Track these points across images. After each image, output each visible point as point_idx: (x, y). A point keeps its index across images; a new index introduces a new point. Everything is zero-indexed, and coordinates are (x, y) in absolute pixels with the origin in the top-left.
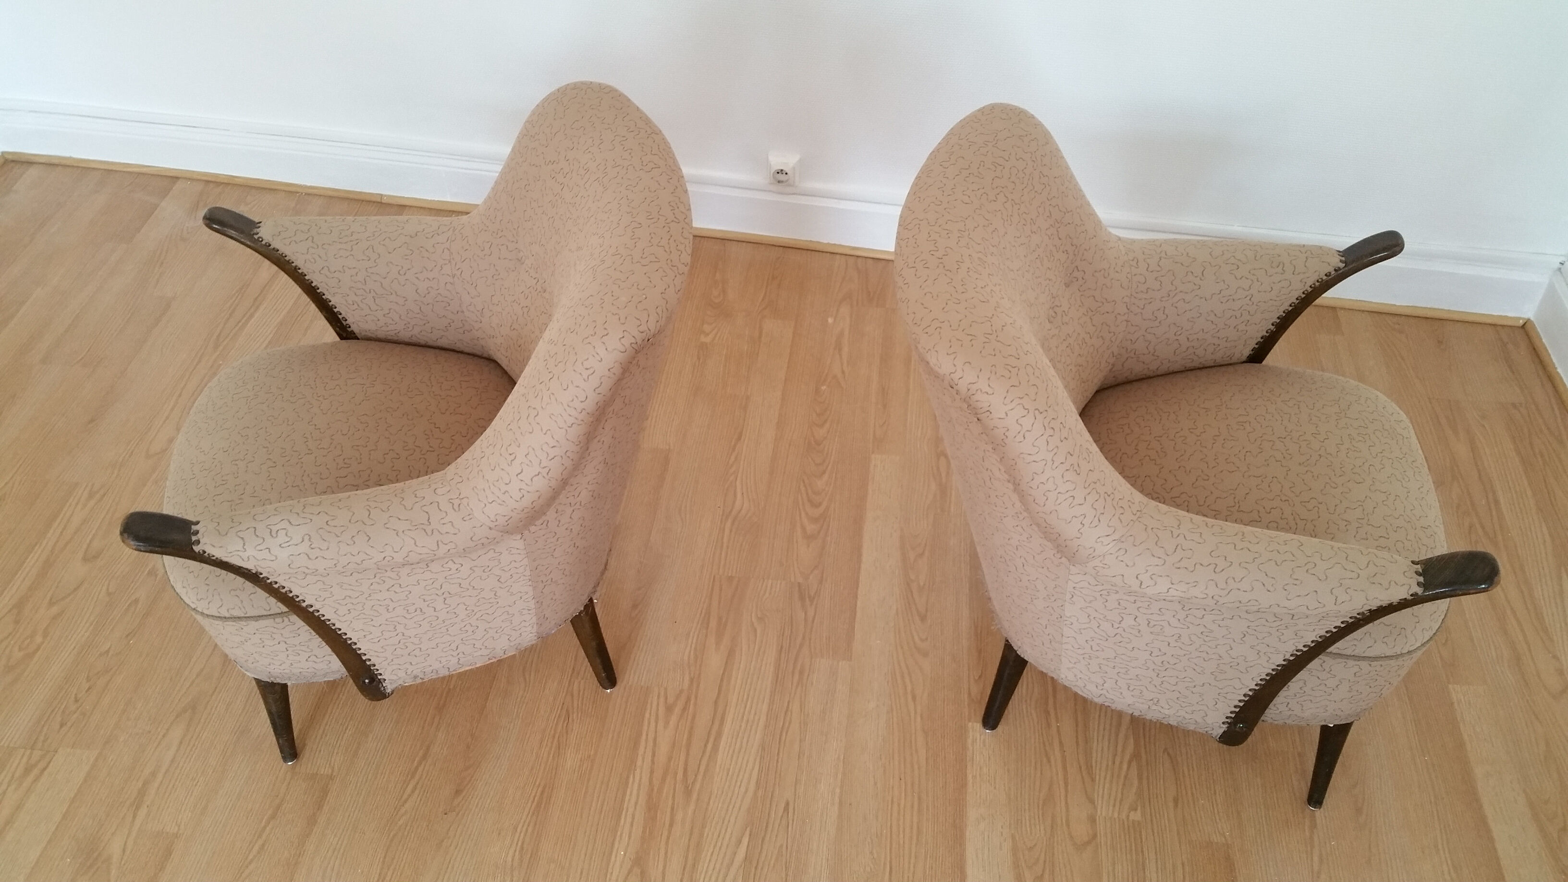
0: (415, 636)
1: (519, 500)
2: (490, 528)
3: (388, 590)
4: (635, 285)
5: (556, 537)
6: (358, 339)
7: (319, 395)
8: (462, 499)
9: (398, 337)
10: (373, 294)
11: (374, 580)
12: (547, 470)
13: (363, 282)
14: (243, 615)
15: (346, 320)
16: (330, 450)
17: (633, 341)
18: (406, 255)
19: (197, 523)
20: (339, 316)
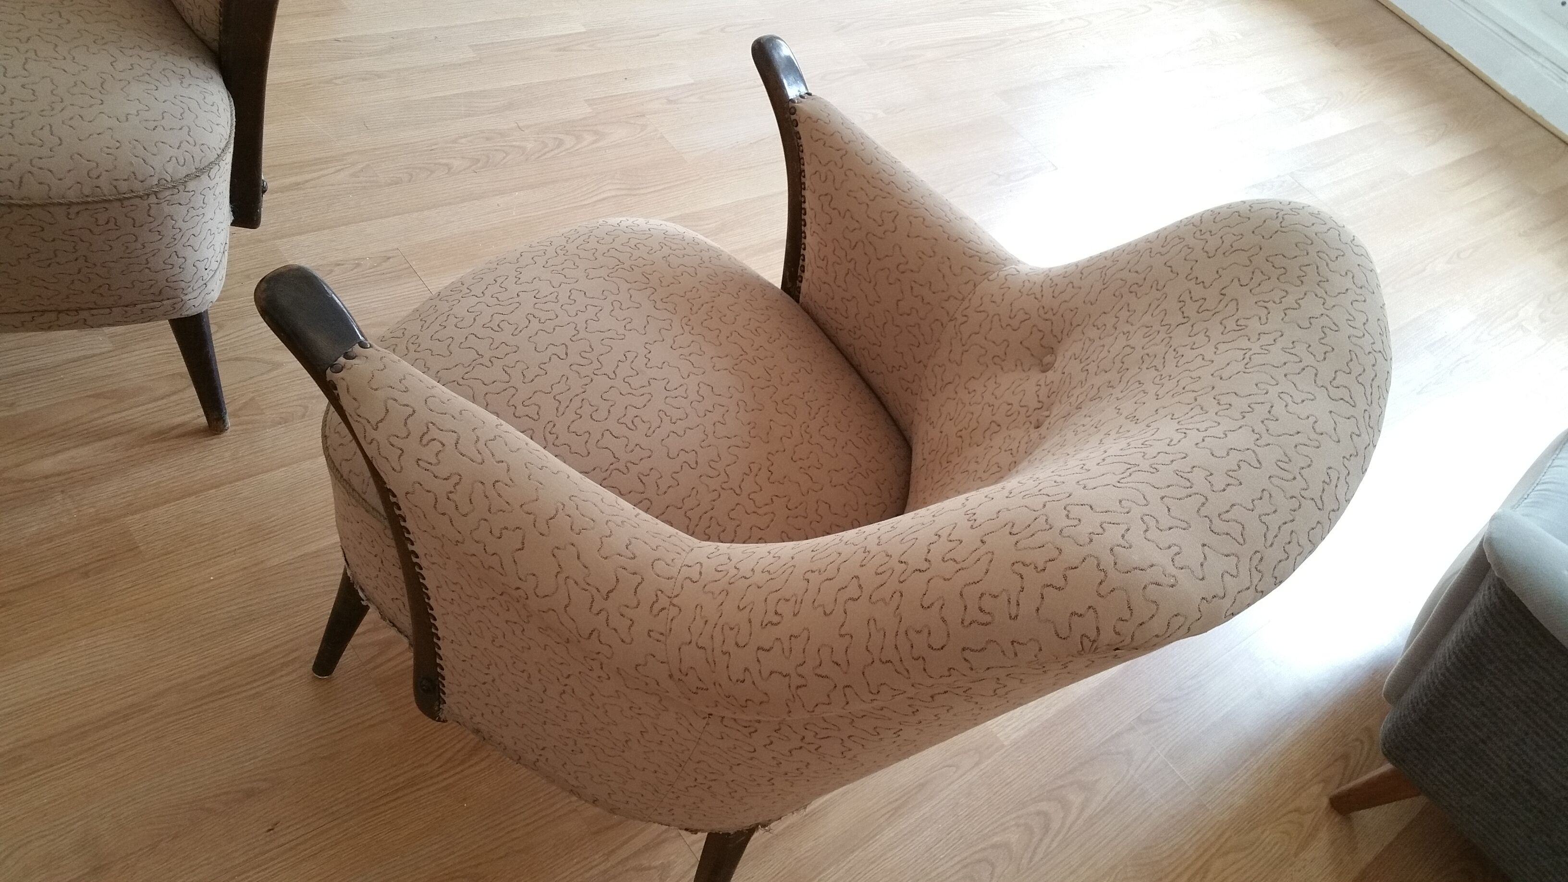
0: (506, 694)
1: (734, 679)
2: (671, 676)
3: (507, 622)
4: (1175, 549)
5: (752, 755)
6: (798, 301)
7: (689, 323)
8: (674, 605)
9: (837, 333)
10: (851, 266)
11: (498, 597)
12: (801, 682)
13: (853, 244)
14: (360, 491)
15: (803, 271)
16: (634, 392)
17: (1093, 634)
18: (923, 253)
19: (363, 345)
20: (801, 261)
